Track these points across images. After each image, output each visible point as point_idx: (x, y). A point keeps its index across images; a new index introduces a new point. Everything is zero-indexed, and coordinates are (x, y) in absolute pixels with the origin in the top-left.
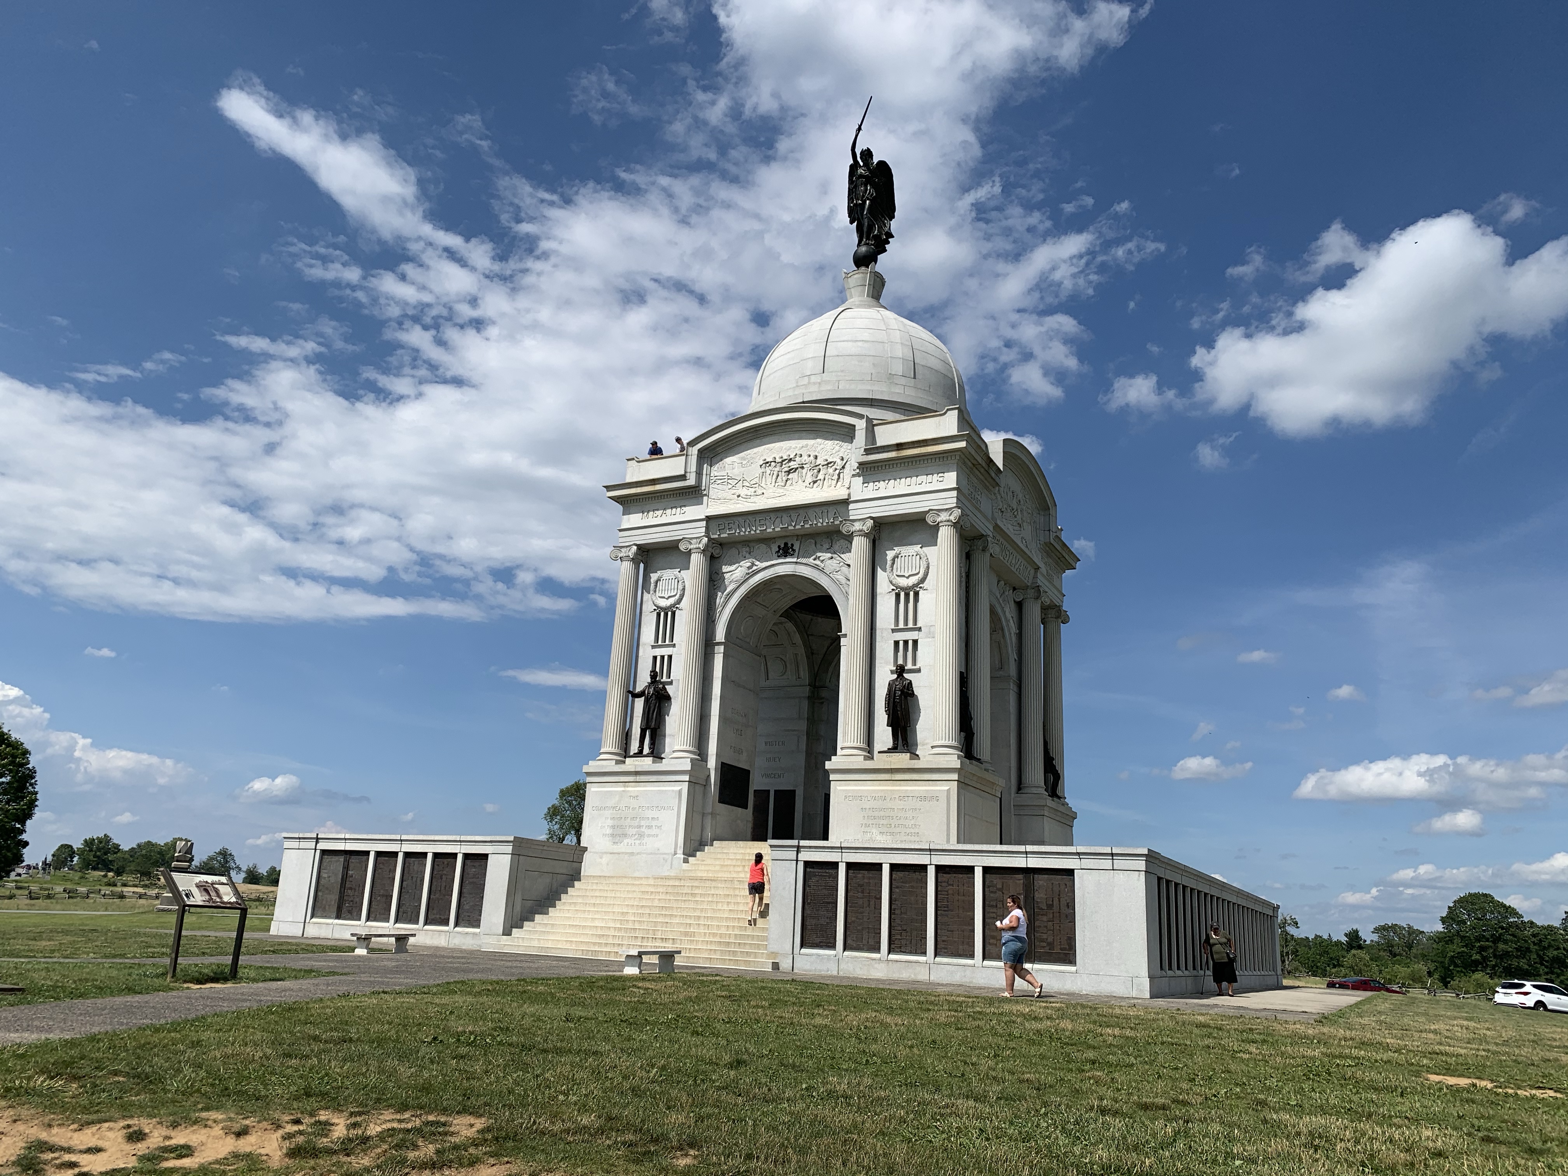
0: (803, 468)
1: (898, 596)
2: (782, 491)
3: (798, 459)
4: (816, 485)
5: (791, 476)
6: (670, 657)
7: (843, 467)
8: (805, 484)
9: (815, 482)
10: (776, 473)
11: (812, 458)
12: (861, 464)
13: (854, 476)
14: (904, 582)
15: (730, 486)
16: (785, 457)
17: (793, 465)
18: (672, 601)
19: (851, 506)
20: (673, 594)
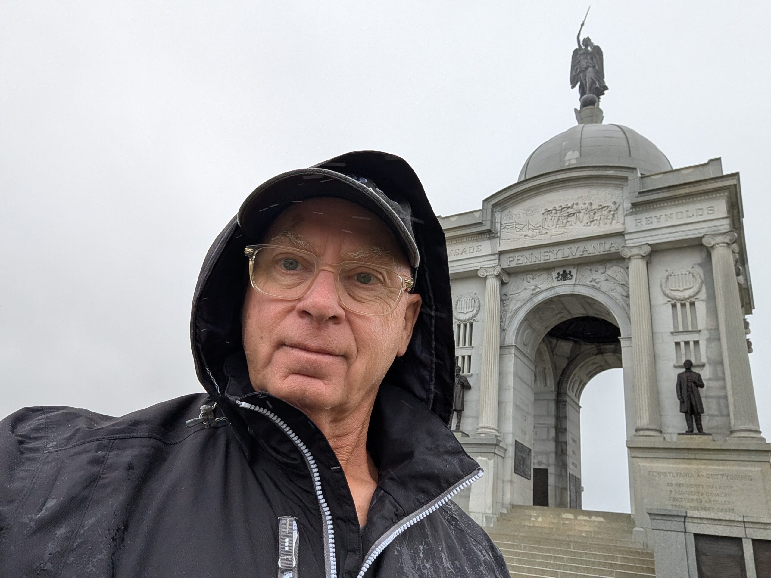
0: (580, 212)
1: (674, 306)
2: (563, 230)
3: (575, 207)
4: (593, 223)
5: (569, 219)
6: (470, 357)
7: (617, 209)
8: (583, 224)
9: (591, 222)
10: (556, 218)
11: (587, 205)
12: (634, 205)
13: (627, 215)
14: (679, 295)
15: (518, 230)
16: (563, 206)
17: (570, 211)
18: (470, 315)
19: (627, 237)
20: (470, 310)
